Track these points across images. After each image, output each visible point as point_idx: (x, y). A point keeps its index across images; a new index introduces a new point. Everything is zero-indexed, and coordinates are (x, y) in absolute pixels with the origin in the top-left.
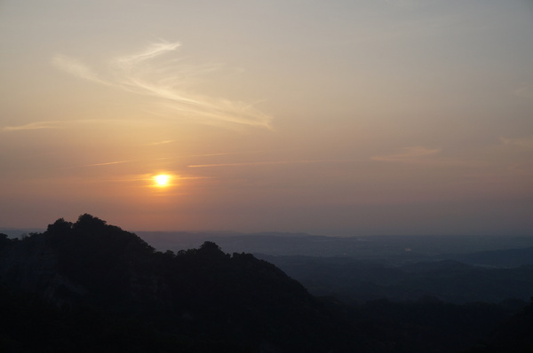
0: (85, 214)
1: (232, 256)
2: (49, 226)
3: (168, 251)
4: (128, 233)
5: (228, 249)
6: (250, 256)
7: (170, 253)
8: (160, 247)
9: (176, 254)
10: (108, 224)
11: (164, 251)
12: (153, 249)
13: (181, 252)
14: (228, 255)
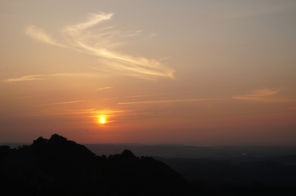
0: (55, 134)
1: (140, 158)
2: (34, 141)
3: (103, 155)
4: (80, 145)
5: (137, 154)
6: (151, 158)
7: (104, 157)
8: (99, 154)
9: (108, 157)
10: (68, 140)
11: (101, 155)
12: (94, 154)
13: (111, 156)
14: (138, 158)
